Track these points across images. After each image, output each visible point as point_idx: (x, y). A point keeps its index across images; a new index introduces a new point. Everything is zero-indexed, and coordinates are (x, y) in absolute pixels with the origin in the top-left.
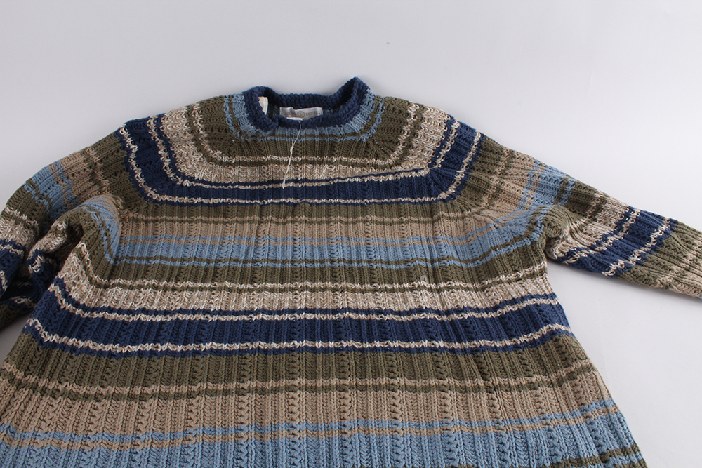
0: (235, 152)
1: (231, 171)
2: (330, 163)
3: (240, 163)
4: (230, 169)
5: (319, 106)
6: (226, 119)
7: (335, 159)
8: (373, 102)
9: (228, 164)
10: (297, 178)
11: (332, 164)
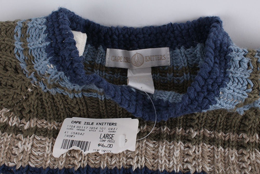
0: (30, 111)
1: (19, 144)
2: (186, 139)
3: (37, 131)
4: (19, 139)
5: (165, 46)
6: (15, 51)
7: (195, 134)
8: (246, 60)
9: (17, 130)
10: (131, 166)
11: (189, 141)
